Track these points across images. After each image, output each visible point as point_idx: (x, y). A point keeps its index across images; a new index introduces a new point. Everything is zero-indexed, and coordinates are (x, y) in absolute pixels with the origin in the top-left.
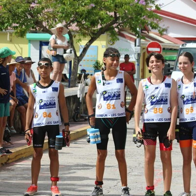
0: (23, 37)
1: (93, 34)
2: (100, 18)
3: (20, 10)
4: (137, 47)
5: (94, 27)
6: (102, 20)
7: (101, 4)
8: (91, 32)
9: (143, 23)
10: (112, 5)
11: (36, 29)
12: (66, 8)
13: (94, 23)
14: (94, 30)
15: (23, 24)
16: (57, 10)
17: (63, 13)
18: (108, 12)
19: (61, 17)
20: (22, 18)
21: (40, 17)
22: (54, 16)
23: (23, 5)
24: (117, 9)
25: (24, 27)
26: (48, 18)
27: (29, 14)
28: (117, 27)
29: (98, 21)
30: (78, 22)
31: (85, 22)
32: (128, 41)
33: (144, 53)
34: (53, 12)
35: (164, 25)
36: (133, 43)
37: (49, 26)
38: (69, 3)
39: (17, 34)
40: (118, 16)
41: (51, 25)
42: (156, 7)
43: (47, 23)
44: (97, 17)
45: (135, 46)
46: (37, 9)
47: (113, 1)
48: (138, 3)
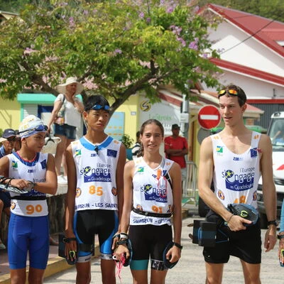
0: (13, 100)
1: (119, 94)
2: (128, 71)
3: (8, 58)
4: (183, 114)
5: (120, 84)
6: (132, 73)
7: (131, 49)
8: (115, 91)
9: (195, 77)
10: (147, 51)
11: (33, 87)
12: (78, 55)
13: (119, 79)
14: (121, 89)
15: (14, 79)
16: (65, 58)
17: (73, 63)
18: (141, 62)
19: (71, 69)
20: (12, 70)
21: (38, 69)
22: (59, 67)
23: (13, 50)
24: (155, 56)
25: (14, 84)
26: (50, 71)
27: (22, 65)
28: (154, 84)
29: (126, 74)
30: (95, 76)
31: (105, 77)
32: (171, 104)
33: (193, 123)
34: (58, 60)
35: (225, 81)
36: (177, 108)
37: (53, 83)
38: (82, 47)
39: (4, 96)
40: (156, 67)
41: (55, 80)
42: (214, 53)
43: (48, 78)
44: (124, 70)
45: (181, 112)
46: (34, 57)
47: (150, 44)
48: (187, 46)
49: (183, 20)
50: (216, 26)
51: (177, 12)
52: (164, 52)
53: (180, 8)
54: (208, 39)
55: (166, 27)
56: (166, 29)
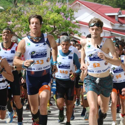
3: (3, 27)
6: (47, 30)
7: (46, 21)
9: (70, 31)
10: (53, 22)
13: (43, 32)
16: (23, 25)
17: (26, 27)
18: (50, 26)
19: (26, 30)
21: (14, 30)
22: (21, 29)
24: (55, 24)
26: (18, 30)
28: (56, 33)
34: (21, 27)
37: (19, 34)
40: (56, 27)
43: (17, 33)
44: (44, 29)
46: (12, 25)
47: (53, 19)
48: (66, 20)
49: (65, 10)
50: (77, 11)
51: (62, 7)
52: (58, 22)
53: (63, 6)
54: (74, 16)
55: (59, 13)
56: (59, 14)
